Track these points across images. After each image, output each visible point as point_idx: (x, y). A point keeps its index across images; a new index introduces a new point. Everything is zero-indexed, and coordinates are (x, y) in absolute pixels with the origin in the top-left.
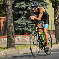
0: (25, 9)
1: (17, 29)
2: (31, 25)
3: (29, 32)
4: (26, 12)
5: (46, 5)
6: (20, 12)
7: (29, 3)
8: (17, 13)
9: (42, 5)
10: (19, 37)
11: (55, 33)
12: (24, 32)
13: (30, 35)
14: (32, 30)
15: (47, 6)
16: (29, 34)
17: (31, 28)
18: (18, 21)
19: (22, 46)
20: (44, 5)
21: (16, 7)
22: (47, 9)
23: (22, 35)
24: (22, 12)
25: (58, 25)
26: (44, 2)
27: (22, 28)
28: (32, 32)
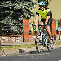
0: (11, 9)
1: (2, 29)
2: (17, 25)
3: (16, 32)
4: (12, 12)
6: (6, 12)
7: (16, 3)
8: (3, 12)
9: (29, 5)
10: (5, 37)
12: (10, 33)
14: (18, 30)
15: (34, 6)
17: (17, 28)
18: (4, 21)
19: (8, 47)
21: (2, 7)
23: (8, 36)
24: (8, 12)
27: (8, 28)
28: (19, 33)
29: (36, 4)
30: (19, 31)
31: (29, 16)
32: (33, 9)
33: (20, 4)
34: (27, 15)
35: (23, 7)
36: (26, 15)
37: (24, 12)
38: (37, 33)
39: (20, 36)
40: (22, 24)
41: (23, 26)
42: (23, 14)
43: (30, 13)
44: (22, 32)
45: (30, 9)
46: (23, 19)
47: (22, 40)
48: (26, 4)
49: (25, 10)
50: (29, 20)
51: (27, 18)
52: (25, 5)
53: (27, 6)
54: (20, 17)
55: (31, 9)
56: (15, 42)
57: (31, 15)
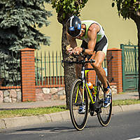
2: (7, 64)
5: (43, 16)
7: (5, 11)
9: (36, 16)
11: (65, 83)
13: (4, 88)
14: (10, 74)
15: (46, 19)
16: (3, 85)
17: (7, 70)
20: (40, 16)
22: (46, 26)
26: (39, 9)
28: (11, 80)
29: (50, 14)
30: (12, 76)
31: (35, 42)
32: (44, 25)
33: (14, 14)
34: (30, 39)
35: (22, 22)
36: (27, 40)
37: (23, 32)
38: (53, 81)
39: (15, 87)
40: (19, 60)
41: (21, 65)
42: (21, 38)
43: (37, 35)
44: (19, 79)
45: (36, 25)
46: (22, 48)
47: (20, 97)
48: (28, 16)
49: (26, 29)
50: (35, 52)
51: (31, 47)
52: (27, 18)
53: (30, 19)
54: (14, 45)
55: (40, 25)
56: (4, 102)
57: (40, 41)
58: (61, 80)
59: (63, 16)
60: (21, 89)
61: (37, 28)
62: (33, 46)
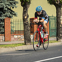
11: (24, 33)
15: (16, 5)
20: (13, 3)
22: (16, 8)
25: (27, 25)
30: (0, 30)
31: (11, 15)
32: (15, 8)
35: (5, 6)
37: (5, 11)
39: (2, 35)
40: (4, 23)
41: (4, 25)
42: (4, 13)
43: (12, 12)
44: (4, 31)
46: (5, 18)
47: (4, 39)
48: (8, 3)
49: (7, 9)
50: (11, 19)
54: (1, 16)
58: (22, 32)
59: (23, 3)
60: (5, 36)
61: (12, 9)
62: (10, 17)
